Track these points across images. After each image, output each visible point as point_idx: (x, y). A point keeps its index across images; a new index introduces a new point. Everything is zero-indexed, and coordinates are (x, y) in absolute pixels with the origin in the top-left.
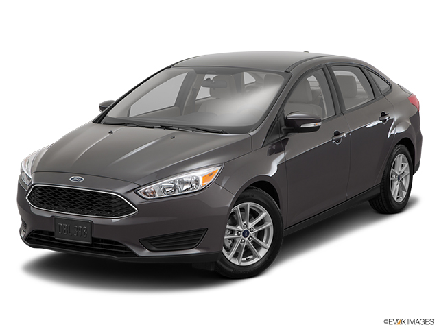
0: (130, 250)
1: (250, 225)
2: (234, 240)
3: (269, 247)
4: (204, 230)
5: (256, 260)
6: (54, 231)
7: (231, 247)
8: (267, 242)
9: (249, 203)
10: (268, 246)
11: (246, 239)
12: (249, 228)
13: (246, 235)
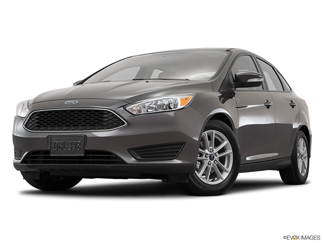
0: (120, 158)
1: (216, 150)
2: (202, 162)
3: (230, 171)
4: (183, 144)
5: (220, 181)
6: (49, 149)
7: (200, 168)
8: (228, 167)
9: (214, 131)
10: (229, 169)
11: (212, 162)
12: (215, 152)
13: (212, 158)
